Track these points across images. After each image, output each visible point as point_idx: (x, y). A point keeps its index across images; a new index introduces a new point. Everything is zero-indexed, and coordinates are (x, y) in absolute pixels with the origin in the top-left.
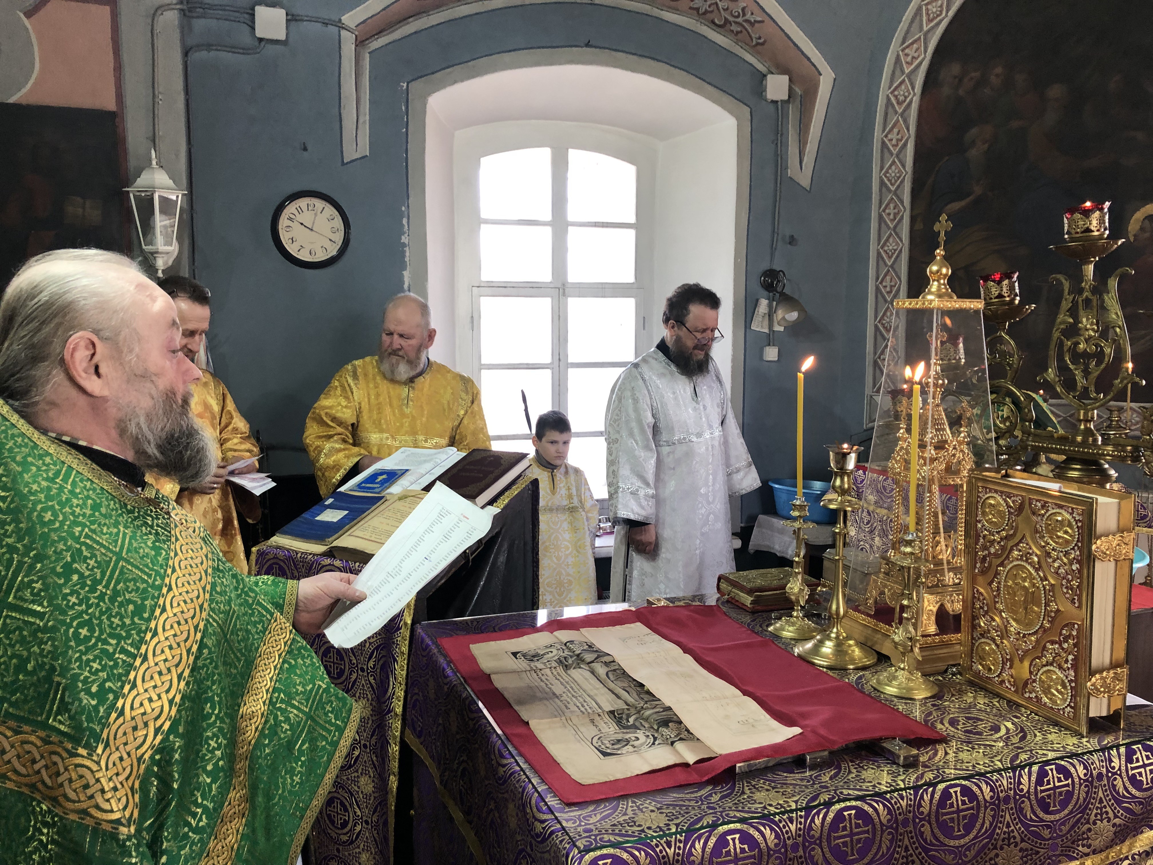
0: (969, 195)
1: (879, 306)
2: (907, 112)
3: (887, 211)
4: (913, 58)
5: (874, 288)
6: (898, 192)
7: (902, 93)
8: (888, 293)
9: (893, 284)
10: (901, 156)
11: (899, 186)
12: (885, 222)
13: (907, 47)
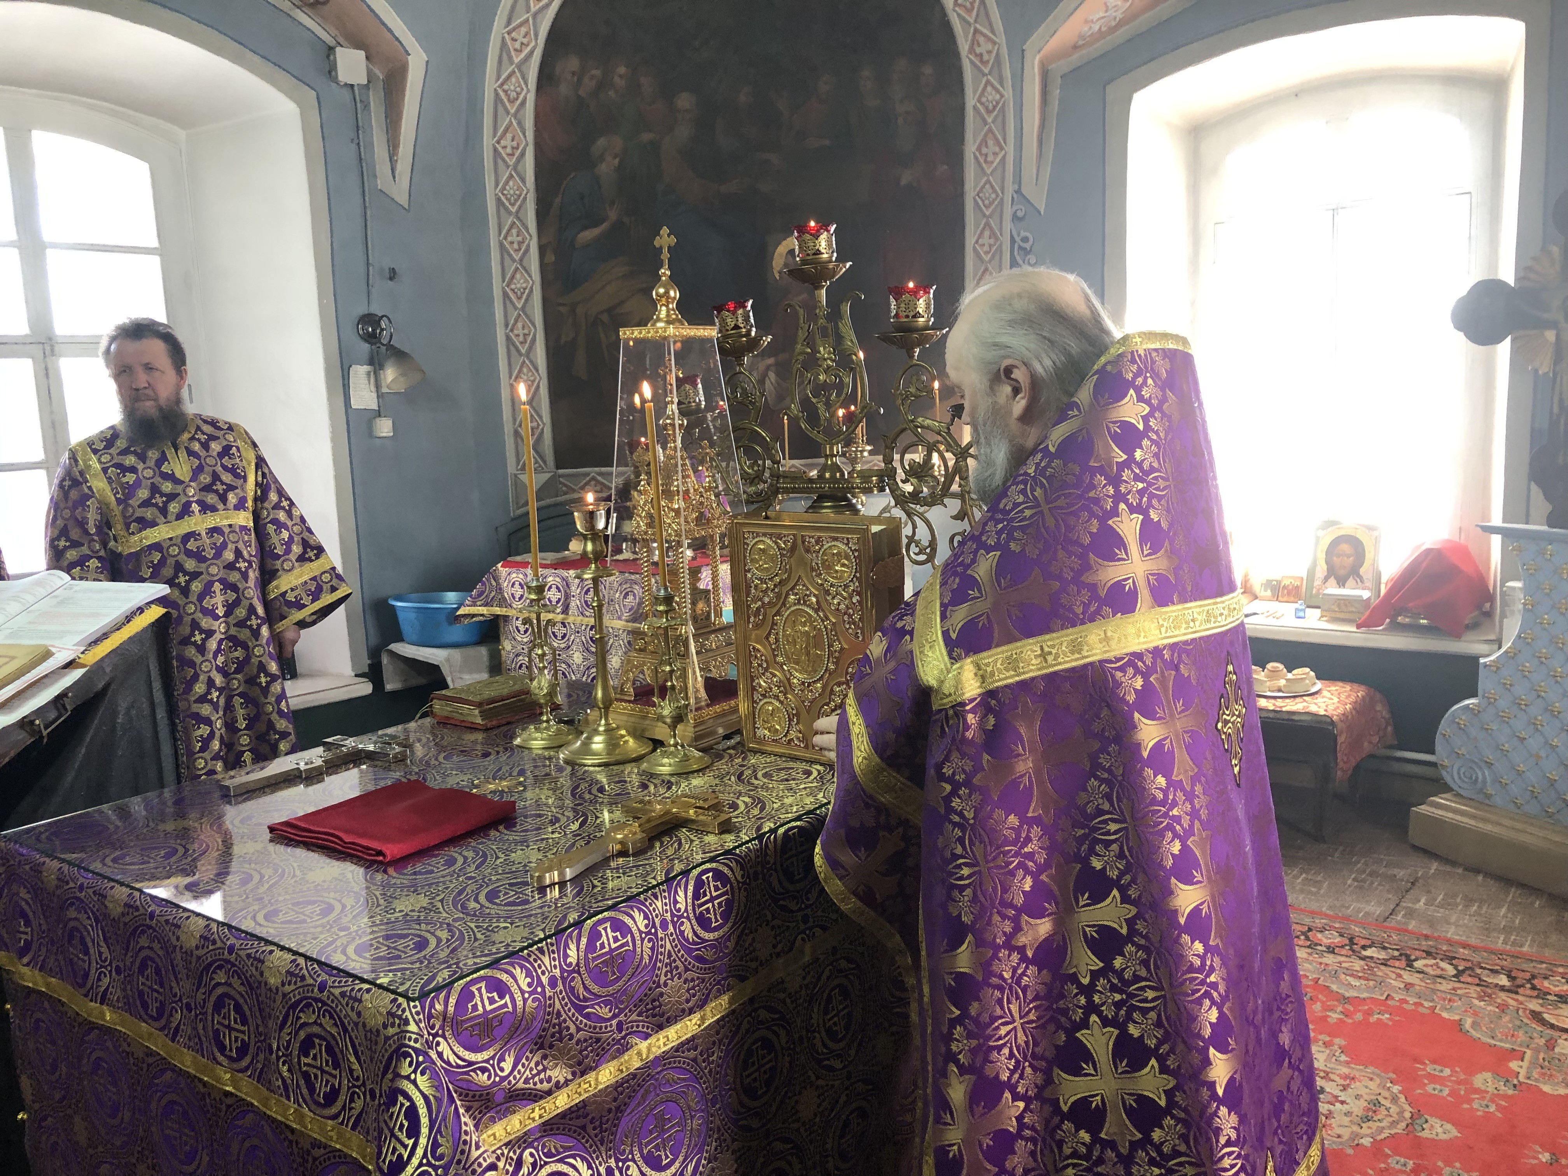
0: (603, 220)
1: (512, 360)
2: (521, 112)
3: (509, 239)
4: (522, 44)
5: (504, 338)
6: (521, 215)
7: (512, 88)
8: (521, 343)
9: (526, 331)
10: (519, 168)
11: (520, 207)
12: (509, 253)
13: (514, 29)
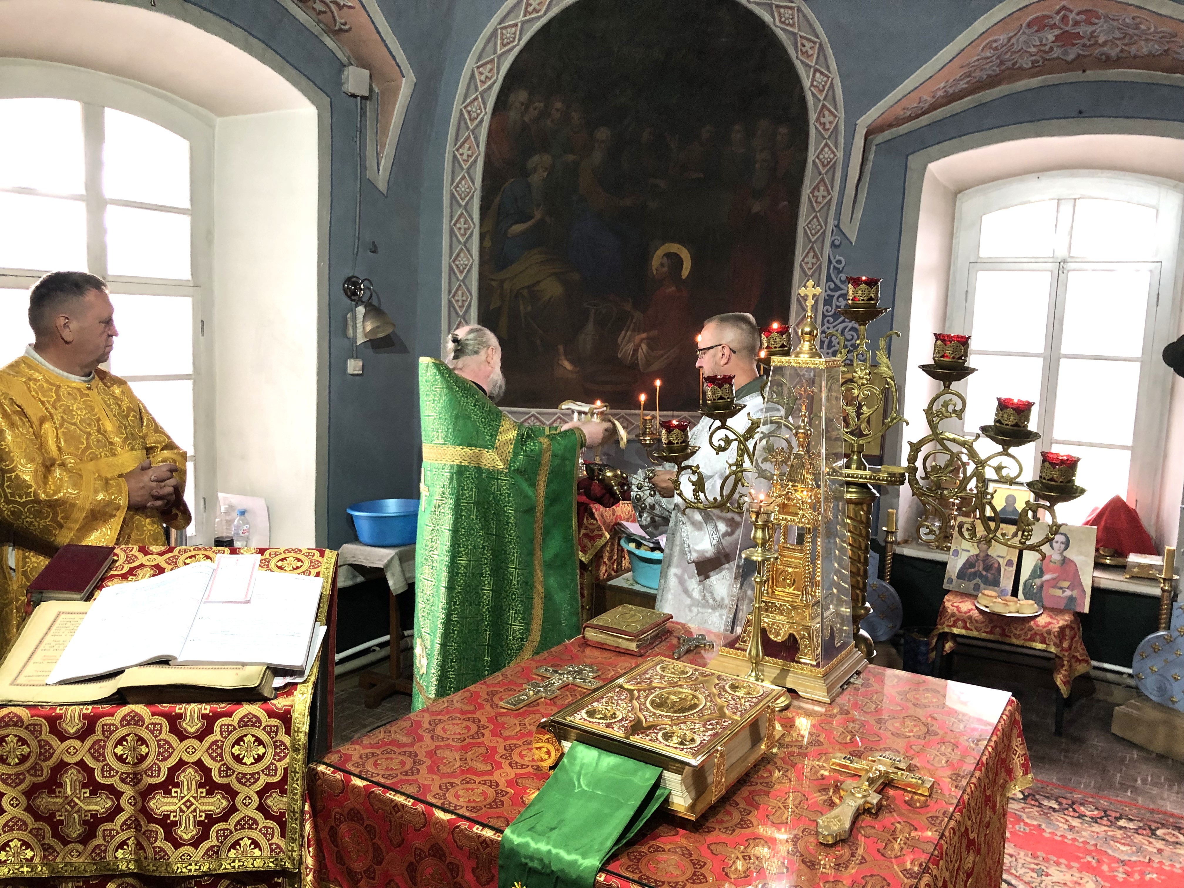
0: (530, 218)
1: (452, 319)
2: (478, 129)
3: (458, 225)
4: (487, 77)
5: (447, 302)
6: (468, 207)
7: (474, 110)
8: (460, 307)
9: (464, 298)
10: (471, 171)
11: (468, 202)
12: (456, 236)
13: (482, 65)
